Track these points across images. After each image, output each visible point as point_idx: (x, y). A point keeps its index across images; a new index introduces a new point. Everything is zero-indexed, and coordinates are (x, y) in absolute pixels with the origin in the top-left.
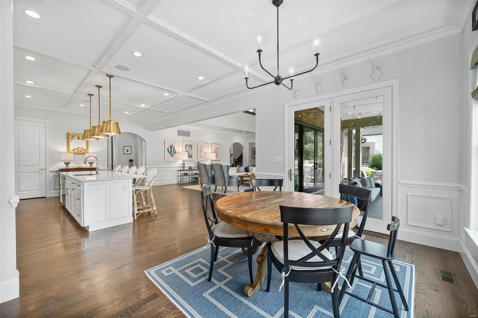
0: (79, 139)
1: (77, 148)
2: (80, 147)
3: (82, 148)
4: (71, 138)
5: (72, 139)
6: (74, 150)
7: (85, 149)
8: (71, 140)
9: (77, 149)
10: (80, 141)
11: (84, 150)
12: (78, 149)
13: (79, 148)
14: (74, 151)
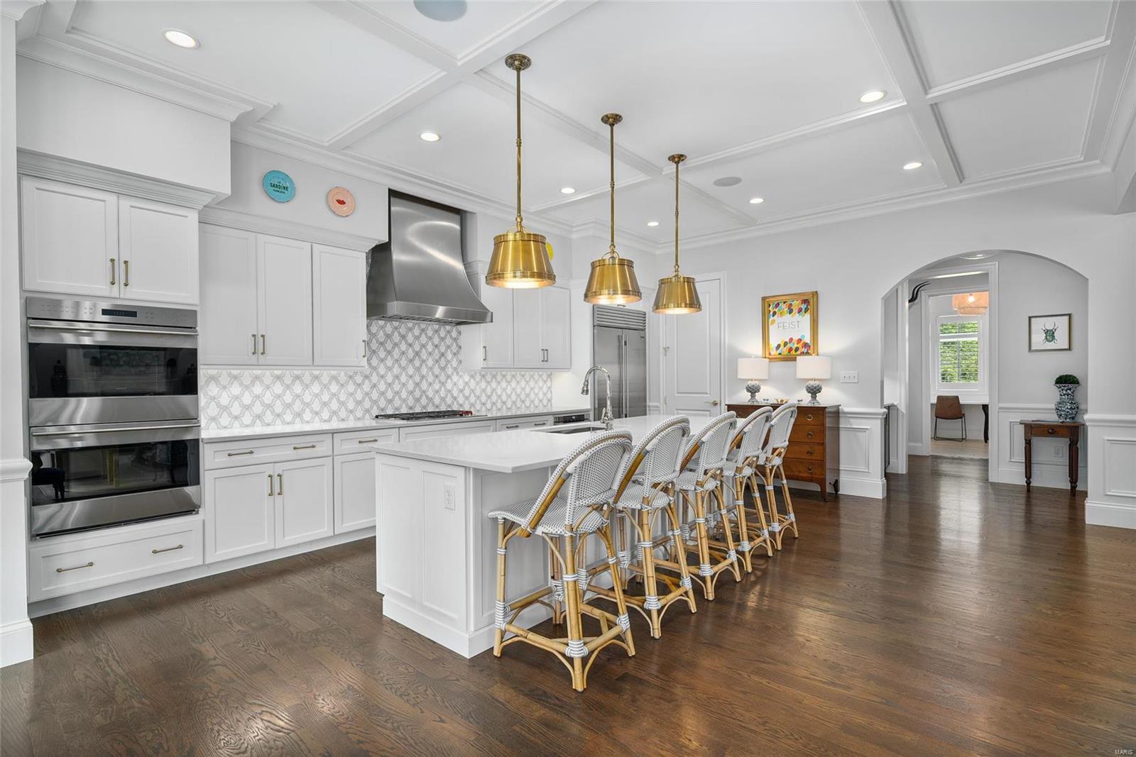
0: (791, 311)
1: (788, 341)
2: (796, 338)
3: (799, 340)
4: (771, 313)
5: (774, 313)
6: (778, 347)
7: (809, 342)
8: (772, 318)
9: (786, 344)
10: (796, 317)
11: (806, 345)
12: (789, 346)
13: (791, 340)
14: (778, 352)
